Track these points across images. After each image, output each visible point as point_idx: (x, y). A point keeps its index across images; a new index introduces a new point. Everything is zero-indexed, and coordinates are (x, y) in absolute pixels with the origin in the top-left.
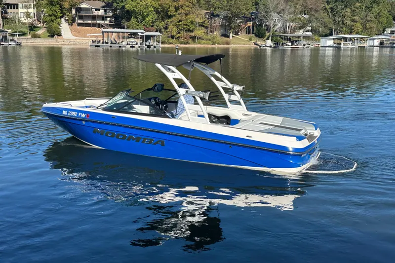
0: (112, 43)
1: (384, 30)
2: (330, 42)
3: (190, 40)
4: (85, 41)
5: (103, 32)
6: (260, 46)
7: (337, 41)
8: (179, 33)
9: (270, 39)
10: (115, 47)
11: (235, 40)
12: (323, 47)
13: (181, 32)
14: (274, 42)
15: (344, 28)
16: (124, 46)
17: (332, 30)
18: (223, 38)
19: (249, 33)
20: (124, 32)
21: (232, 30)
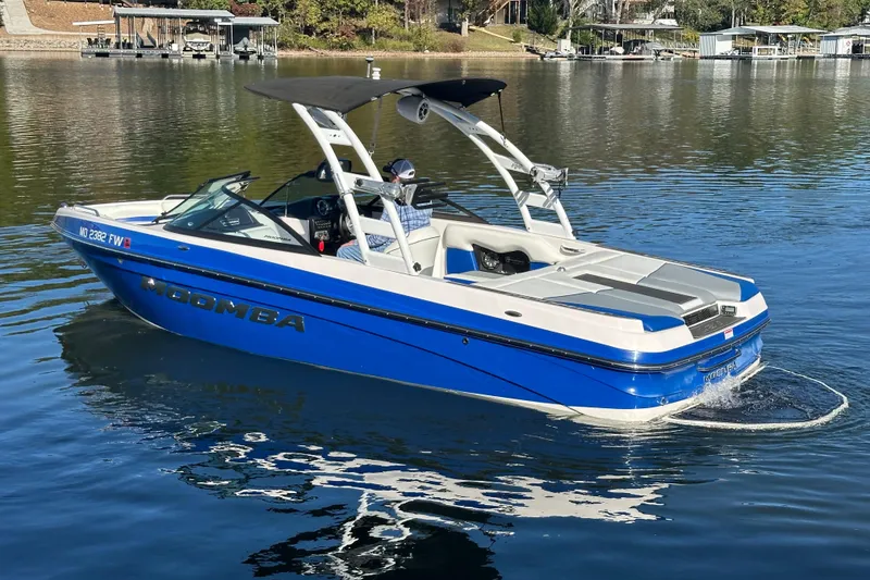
0: (142, 46)
1: (863, 14)
2: (724, 46)
3: (357, 38)
4: (68, 40)
5: (117, 16)
6: (543, 57)
7: (742, 43)
8: (326, 19)
9: (569, 37)
10: (152, 57)
11: (477, 40)
12: (706, 58)
13: (331, 17)
14: (579, 46)
15: (761, 8)
16: (176, 55)
17: (729, 13)
18: (446, 33)
19: (514, 20)
20: (176, 17)
21: (467, 12)
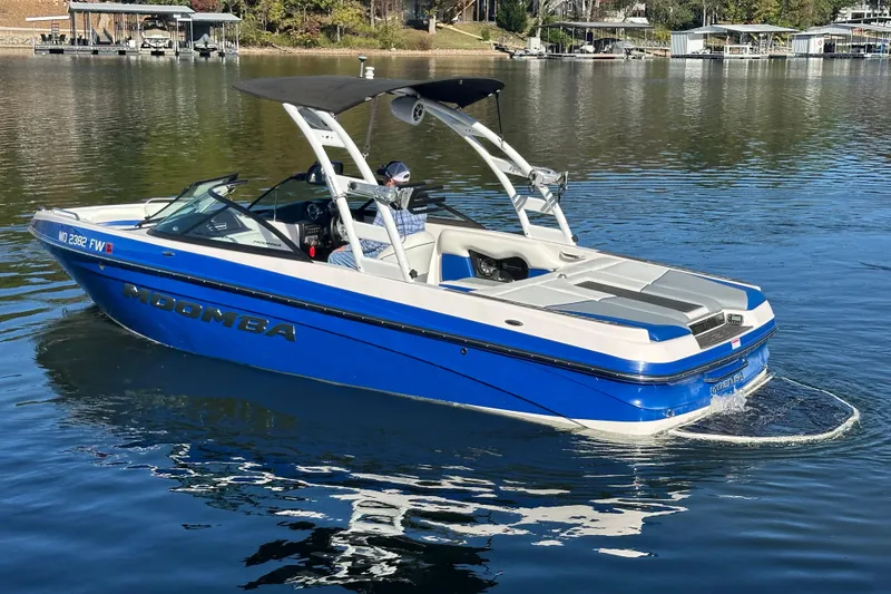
0: (99, 42)
1: (836, 12)
2: (695, 45)
3: (322, 35)
4: (21, 36)
5: (72, 12)
6: (512, 55)
7: (714, 43)
8: (290, 16)
9: (538, 35)
10: (108, 54)
11: (444, 37)
12: (678, 57)
13: (295, 14)
14: (550, 44)
15: (732, 7)
16: (133, 52)
17: (701, 11)
18: (412, 30)
19: (482, 18)
20: (133, 13)
21: (435, 9)
